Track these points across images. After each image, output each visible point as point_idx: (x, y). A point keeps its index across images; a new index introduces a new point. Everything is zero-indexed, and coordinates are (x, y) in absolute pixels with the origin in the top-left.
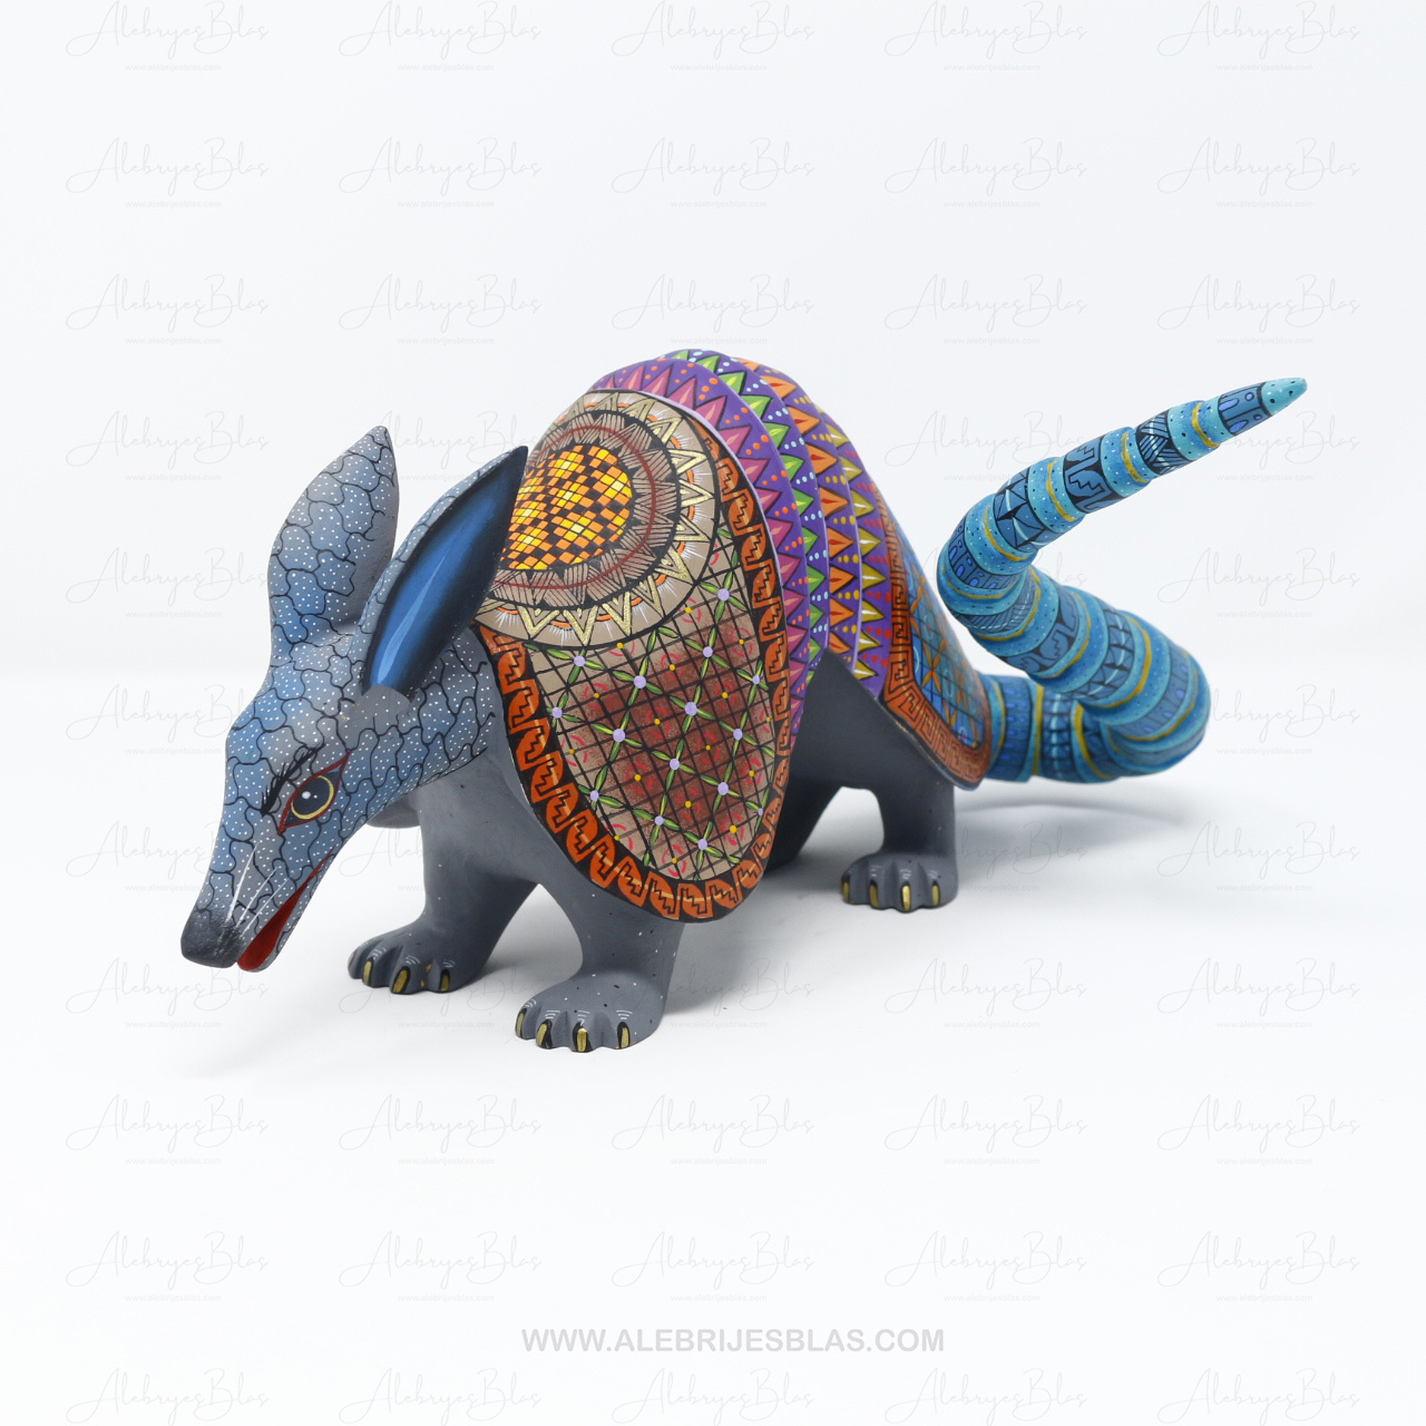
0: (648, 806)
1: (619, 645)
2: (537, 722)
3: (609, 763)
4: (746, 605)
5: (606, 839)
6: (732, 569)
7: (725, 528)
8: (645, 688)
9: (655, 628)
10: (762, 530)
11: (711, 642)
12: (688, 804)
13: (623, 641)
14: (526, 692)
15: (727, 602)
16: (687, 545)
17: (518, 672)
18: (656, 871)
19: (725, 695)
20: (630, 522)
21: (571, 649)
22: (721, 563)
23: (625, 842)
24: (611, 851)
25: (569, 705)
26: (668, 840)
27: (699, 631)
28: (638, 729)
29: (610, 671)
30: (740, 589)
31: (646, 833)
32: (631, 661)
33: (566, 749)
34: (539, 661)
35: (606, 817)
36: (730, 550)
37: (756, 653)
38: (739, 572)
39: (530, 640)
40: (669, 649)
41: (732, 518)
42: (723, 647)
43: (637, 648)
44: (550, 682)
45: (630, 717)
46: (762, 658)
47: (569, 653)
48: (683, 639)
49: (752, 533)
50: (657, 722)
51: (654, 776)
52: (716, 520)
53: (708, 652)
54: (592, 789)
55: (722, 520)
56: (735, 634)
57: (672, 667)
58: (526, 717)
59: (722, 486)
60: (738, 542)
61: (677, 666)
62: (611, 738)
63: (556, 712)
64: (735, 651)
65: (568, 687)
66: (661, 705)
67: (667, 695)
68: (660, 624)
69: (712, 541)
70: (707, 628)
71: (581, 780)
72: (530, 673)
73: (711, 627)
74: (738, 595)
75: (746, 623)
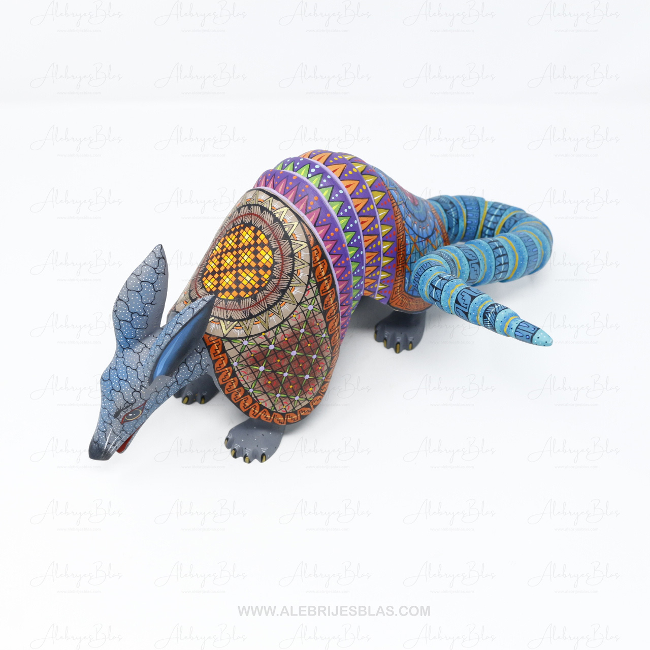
0: (273, 391)
1: (263, 334)
2: (227, 369)
3: (257, 379)
4: (321, 310)
5: (256, 404)
6: (315, 297)
7: (313, 279)
8: (274, 349)
9: (279, 325)
10: (331, 277)
11: (304, 327)
12: (291, 387)
13: (265, 332)
14: (222, 359)
15: (312, 310)
16: (296, 288)
17: (219, 352)
18: (277, 412)
19: (309, 345)
20: (272, 277)
21: (242, 338)
22: (311, 294)
23: (264, 404)
24: (258, 408)
25: (240, 360)
26: (282, 401)
27: (299, 324)
28: (270, 365)
29: (259, 345)
30: (318, 304)
31: (273, 400)
32: (268, 340)
33: (239, 376)
34: (228, 345)
35: (256, 397)
36: (315, 289)
37: (324, 325)
38: (318, 297)
39: (224, 337)
40: (285, 332)
41: (317, 274)
42: (309, 327)
43: (271, 334)
44: (232, 353)
45: (267, 361)
46: (327, 327)
47: (241, 340)
48: (291, 327)
49: (326, 279)
50: (279, 361)
51: (277, 381)
52: (309, 276)
53: (302, 331)
54: (250, 388)
55: (312, 275)
56: (315, 322)
57: (286, 339)
58: (222, 368)
59: (313, 259)
60: (319, 285)
61: (288, 338)
62: (258, 370)
63: (235, 364)
64: (315, 328)
65: (240, 354)
66: (281, 355)
67: (283, 350)
68: (282, 323)
69: (307, 286)
70: (302, 322)
71: (246, 386)
72: (224, 351)
73: (304, 321)
74: (317, 307)
75: (320, 317)
